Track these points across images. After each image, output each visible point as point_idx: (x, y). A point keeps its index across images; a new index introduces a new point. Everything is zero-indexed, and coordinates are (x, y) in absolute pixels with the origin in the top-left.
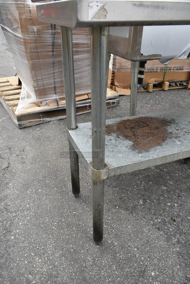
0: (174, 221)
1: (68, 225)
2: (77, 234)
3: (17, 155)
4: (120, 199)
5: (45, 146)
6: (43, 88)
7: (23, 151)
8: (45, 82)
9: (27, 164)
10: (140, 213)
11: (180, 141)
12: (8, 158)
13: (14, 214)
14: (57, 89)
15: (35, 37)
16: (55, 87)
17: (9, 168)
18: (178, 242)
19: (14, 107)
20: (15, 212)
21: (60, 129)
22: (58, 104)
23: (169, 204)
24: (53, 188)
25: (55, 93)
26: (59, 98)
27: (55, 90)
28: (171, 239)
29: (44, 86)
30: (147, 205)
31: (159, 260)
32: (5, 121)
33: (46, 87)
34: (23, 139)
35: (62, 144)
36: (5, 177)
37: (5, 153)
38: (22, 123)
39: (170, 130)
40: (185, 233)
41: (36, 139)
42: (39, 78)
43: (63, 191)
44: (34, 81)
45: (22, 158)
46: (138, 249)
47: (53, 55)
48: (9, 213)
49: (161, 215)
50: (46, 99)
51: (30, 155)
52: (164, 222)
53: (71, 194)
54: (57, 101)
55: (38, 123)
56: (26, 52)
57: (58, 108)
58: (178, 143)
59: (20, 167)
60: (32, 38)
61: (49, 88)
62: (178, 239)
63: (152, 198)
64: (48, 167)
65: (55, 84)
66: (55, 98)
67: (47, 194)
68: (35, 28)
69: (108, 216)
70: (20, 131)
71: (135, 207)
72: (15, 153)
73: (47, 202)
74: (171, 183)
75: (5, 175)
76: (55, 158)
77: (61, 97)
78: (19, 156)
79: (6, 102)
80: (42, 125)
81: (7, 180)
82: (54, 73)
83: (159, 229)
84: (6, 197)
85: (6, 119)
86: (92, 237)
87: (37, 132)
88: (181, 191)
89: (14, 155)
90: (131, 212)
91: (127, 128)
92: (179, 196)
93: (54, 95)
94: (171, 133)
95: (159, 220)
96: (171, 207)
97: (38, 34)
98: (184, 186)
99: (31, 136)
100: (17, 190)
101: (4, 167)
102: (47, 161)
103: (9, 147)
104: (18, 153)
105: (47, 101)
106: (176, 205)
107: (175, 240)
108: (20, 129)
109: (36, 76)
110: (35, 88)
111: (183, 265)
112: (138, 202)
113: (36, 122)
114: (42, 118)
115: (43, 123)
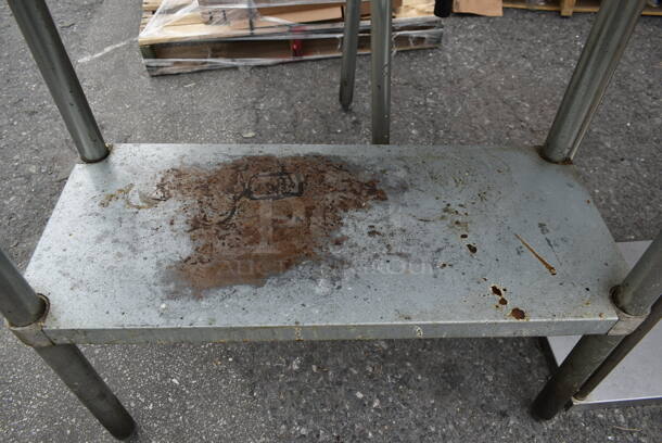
10: (273, 395)
21: (238, 97)
22: (251, 24)
23: (360, 396)
26: (258, 9)
34: (141, 107)
38: (155, 62)
41: (169, 116)
49: (317, 418)
50: (225, 6)
54: (250, 15)
55: (197, 68)
57: (252, 35)
63: (331, 362)
66: (246, 7)
77: (264, 6)
87: (183, 93)
90: (254, 385)
92: (402, 381)
95: (304, 431)
96: (360, 404)
99: (164, 104)
106: (376, 404)
108: (151, 77)
112: (288, 363)
113: (195, 64)
114: (213, 57)
115: (210, 70)
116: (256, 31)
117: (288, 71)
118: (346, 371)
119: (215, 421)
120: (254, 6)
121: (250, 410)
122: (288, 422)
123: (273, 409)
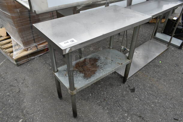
0: (105, 100)
1: (60, 113)
2: (65, 116)
3: (22, 83)
4: (81, 95)
5: (36, 74)
6: (27, 41)
7: (25, 80)
8: (28, 37)
9: (29, 87)
10: (91, 100)
11: (102, 69)
12: (18, 86)
13: (33, 115)
14: (35, 40)
15: (19, 15)
16: (34, 39)
17: (21, 91)
18: (107, 109)
19: (10, 53)
20: (33, 113)
21: (41, 63)
22: (37, 48)
23: (102, 93)
24: (48, 97)
25: (35, 42)
26: (38, 45)
27: (34, 40)
28: (104, 108)
29: (28, 40)
30: (93, 96)
31: (101, 118)
32: (6, 62)
33: (29, 40)
34: (22, 72)
35: (46, 72)
36: (20, 97)
37: (14, 83)
38: (19, 63)
39: (98, 65)
40: (110, 104)
41: (30, 71)
42: (24, 36)
43: (53, 98)
44: (21, 38)
45: (26, 84)
46: (92, 116)
47: (30, 22)
48: (30, 115)
49: (99, 99)
50: (30, 46)
51: (30, 82)
52: (101, 102)
53: (58, 98)
54: (36, 46)
55: (27, 61)
56: (14, 23)
57: (38, 50)
58: (102, 71)
59: (26, 89)
60: (17, 16)
61: (31, 40)
62: (107, 107)
63: (95, 92)
64: (42, 87)
65: (34, 38)
66: (35, 45)
67: (46, 101)
68: (18, 10)
69: (78, 105)
70: (18, 68)
71: (88, 98)
72: (21, 82)
73: (47, 105)
74: (102, 83)
75: (20, 96)
76: (44, 81)
77: (38, 44)
78: (23, 83)
79: (3, 50)
80: (30, 62)
81: (22, 98)
82: (32, 32)
83: (99, 105)
84: (25, 107)
85: (6, 61)
86: (73, 116)
87: (29, 66)
88: (107, 86)
89: (20, 83)
90: (87, 101)
91: (80, 67)
92: (106, 88)
93: (35, 43)
94: (99, 66)
95: (99, 101)
96: (103, 94)
97: (20, 13)
98: (108, 83)
99: (26, 70)
100: (30, 102)
101: (17, 91)
102: (41, 83)
103: (15, 79)
104: (22, 81)
105: (31, 48)
106: (105, 93)
107: (106, 108)
108: (18, 66)
109: (22, 35)
110: (22, 42)
111: (110, 117)
112: (89, 95)
113: (26, 60)
114: (30, 57)
115: (30, 60)
116: (38, 49)
117: (47, 55)
118: (98, 92)
119: (86, 108)
120: (36, 44)
121: (90, 103)
122: (96, 102)
123: (93, 102)
